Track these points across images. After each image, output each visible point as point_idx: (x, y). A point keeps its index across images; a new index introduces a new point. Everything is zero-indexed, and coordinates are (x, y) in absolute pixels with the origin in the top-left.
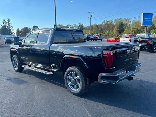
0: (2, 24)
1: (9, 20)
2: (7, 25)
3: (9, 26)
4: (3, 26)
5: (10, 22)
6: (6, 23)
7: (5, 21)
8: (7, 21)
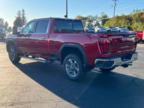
0: (17, 16)
1: (23, 11)
2: (21, 17)
3: (24, 17)
4: (17, 18)
5: (25, 13)
6: (20, 14)
7: (19, 12)
8: (22, 12)
